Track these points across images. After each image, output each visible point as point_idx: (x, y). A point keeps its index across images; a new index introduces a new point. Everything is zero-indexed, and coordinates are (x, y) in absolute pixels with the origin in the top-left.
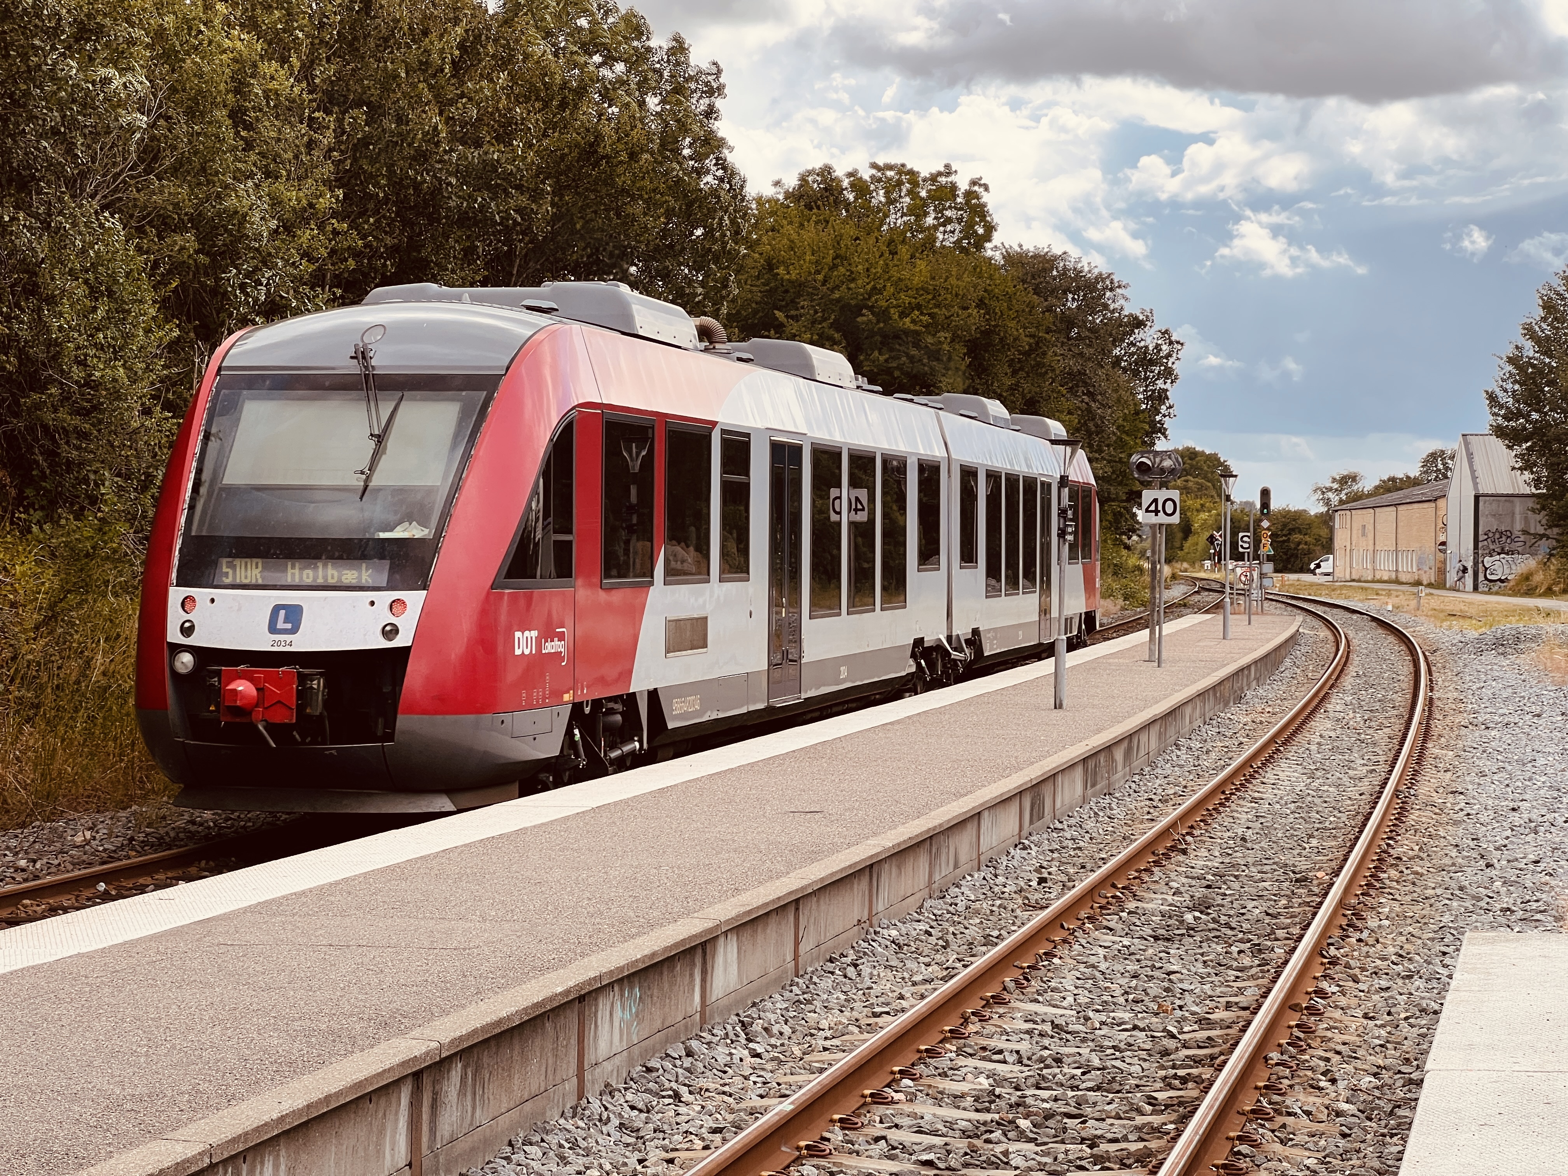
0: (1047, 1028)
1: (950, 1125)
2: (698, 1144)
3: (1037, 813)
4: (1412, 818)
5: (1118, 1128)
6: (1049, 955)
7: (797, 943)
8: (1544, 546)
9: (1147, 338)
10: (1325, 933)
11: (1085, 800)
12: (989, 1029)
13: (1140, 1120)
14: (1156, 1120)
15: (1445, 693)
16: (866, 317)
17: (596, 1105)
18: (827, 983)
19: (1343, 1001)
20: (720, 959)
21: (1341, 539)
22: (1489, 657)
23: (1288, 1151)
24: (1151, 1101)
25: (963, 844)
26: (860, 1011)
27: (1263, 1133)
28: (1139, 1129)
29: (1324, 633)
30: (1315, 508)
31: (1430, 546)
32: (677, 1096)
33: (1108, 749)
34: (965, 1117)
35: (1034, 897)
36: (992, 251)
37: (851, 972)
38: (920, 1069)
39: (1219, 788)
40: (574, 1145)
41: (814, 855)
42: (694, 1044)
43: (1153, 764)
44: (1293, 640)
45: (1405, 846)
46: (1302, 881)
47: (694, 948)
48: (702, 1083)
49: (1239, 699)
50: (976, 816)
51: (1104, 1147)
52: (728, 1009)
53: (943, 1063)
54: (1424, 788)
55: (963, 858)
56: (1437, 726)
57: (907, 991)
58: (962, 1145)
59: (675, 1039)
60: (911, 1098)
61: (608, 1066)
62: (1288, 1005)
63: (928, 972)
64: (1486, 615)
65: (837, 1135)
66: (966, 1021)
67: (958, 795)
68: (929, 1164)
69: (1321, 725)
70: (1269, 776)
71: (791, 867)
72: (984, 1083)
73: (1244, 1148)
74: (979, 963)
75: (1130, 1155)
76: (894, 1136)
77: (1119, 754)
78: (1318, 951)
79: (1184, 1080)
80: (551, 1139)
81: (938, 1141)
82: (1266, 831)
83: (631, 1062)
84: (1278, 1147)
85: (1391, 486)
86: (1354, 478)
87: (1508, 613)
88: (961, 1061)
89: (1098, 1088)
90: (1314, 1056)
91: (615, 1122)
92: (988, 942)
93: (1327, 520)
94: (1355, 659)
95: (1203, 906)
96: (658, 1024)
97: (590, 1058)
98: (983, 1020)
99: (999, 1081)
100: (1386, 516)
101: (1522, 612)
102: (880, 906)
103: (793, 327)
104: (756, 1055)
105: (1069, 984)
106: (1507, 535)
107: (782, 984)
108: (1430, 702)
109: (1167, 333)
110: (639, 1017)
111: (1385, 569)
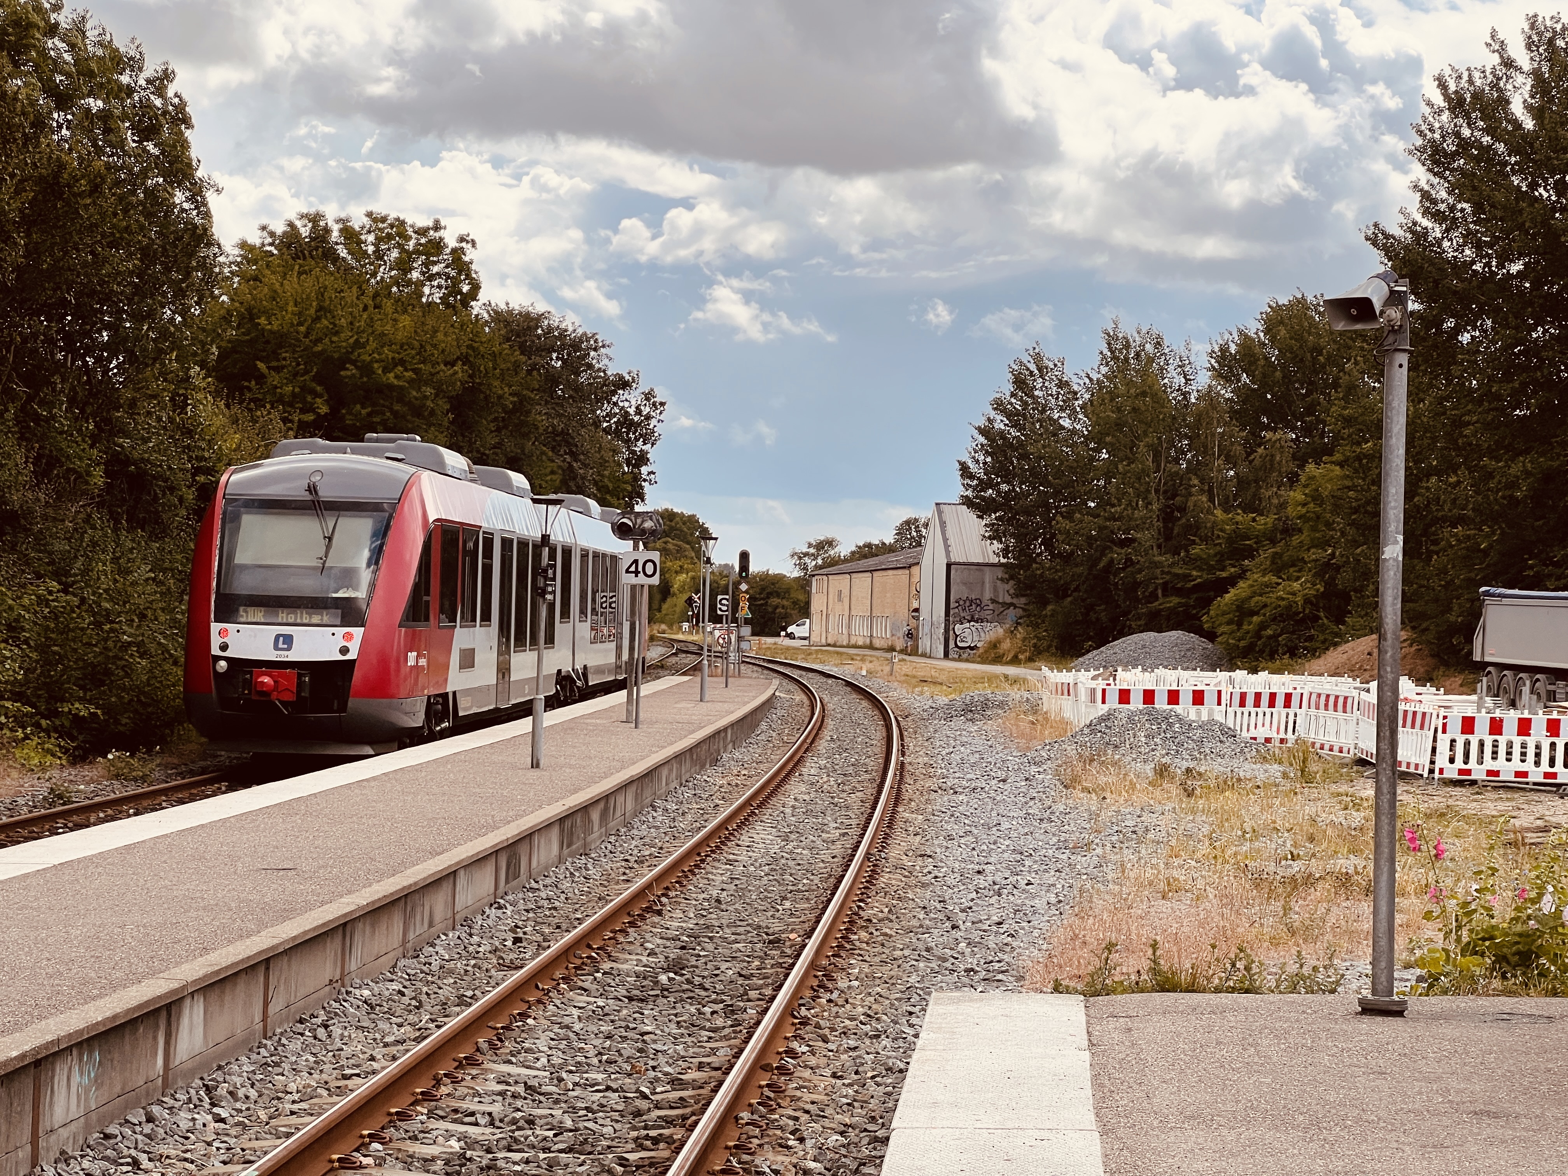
0: (520, 1089)
3: (513, 872)
6: (524, 1016)
7: (266, 1004)
8: (1011, 614)
9: (630, 400)
10: (796, 994)
11: (561, 860)
12: (462, 1091)
15: (916, 758)
16: (350, 371)
17: (50, 1173)
18: (296, 1045)
19: (813, 1061)
20: (185, 1021)
21: (817, 603)
22: (958, 722)
24: (623, 1162)
25: (438, 904)
26: (329, 1074)
29: (800, 696)
30: (792, 572)
31: (904, 613)
32: (136, 1163)
33: (585, 809)
35: (509, 957)
36: (476, 308)
37: (321, 1033)
38: (390, 1132)
39: (694, 850)
41: (286, 914)
42: (156, 1109)
43: (629, 825)
44: (769, 704)
45: (875, 908)
46: (775, 942)
47: (157, 1011)
48: (163, 1149)
49: (715, 762)
50: (450, 876)
52: (192, 1073)
53: (414, 1126)
54: (894, 852)
55: (438, 917)
56: (908, 791)
57: (378, 1053)
59: (135, 1104)
60: (380, 1163)
61: (64, 1133)
62: (760, 1065)
63: (400, 1033)
64: (956, 682)
66: (438, 1082)
67: (434, 853)
69: (796, 789)
70: (745, 839)
71: (262, 925)
72: (455, 1145)
74: (452, 1023)
77: (595, 815)
78: (789, 1011)
79: (656, 1141)
82: (741, 893)
83: (88, 1129)
85: (867, 552)
86: (830, 543)
87: (979, 680)
88: (433, 1124)
89: (569, 1150)
90: (783, 1116)
92: (462, 1002)
93: (804, 584)
94: (830, 723)
95: (676, 967)
96: (117, 1089)
97: (45, 1124)
98: (455, 1082)
99: (470, 1143)
100: (862, 581)
101: (991, 679)
102: (353, 965)
103: (274, 379)
104: (220, 1120)
105: (542, 1044)
106: (977, 603)
107: (249, 1046)
108: (902, 766)
109: (648, 396)
110: (98, 1082)
111: (860, 635)
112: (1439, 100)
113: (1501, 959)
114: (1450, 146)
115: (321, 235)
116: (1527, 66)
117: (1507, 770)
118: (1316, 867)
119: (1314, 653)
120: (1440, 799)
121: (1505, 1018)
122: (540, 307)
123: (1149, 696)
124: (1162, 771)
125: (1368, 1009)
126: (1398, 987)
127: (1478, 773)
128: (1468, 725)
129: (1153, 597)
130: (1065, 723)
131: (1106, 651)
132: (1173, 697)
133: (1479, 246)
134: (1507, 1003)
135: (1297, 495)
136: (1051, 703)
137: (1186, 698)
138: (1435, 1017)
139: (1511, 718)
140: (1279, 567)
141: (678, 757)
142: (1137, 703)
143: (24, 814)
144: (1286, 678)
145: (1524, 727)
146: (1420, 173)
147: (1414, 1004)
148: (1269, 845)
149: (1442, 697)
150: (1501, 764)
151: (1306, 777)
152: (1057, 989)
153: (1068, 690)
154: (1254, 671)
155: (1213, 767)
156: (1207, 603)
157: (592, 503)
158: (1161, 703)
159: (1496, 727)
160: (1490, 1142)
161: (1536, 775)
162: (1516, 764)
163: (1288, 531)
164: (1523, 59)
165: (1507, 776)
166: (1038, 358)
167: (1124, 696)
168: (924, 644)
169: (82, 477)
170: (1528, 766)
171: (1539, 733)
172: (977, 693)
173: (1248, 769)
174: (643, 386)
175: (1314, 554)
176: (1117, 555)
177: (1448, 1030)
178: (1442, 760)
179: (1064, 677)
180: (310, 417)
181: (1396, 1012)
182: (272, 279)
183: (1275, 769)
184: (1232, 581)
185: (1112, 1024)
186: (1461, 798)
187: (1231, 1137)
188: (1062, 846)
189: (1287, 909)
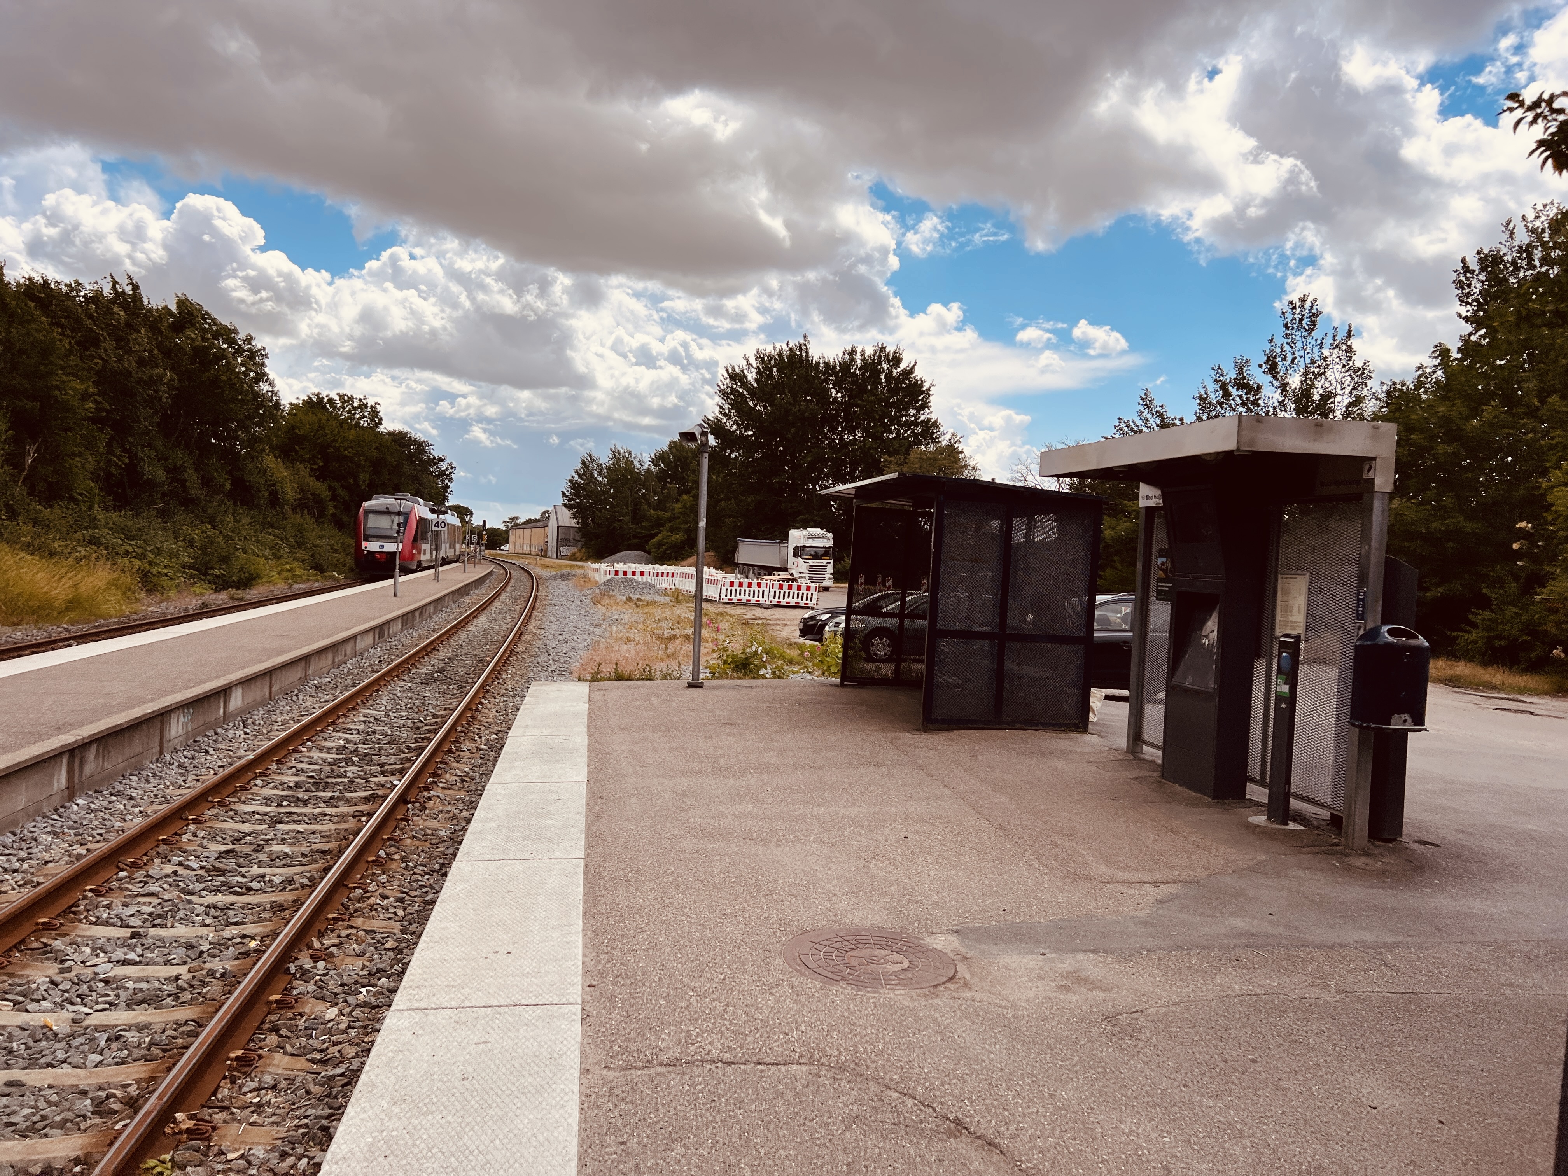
0: (372, 720)
1: (324, 760)
2: (212, 772)
3: (381, 635)
4: (524, 638)
5: (393, 759)
6: (378, 691)
7: (271, 687)
8: (580, 544)
9: (443, 466)
10: (485, 681)
11: (402, 631)
12: (348, 720)
13: (403, 755)
14: (409, 755)
15: (542, 593)
16: (331, 450)
17: (168, 757)
18: (284, 703)
19: (489, 706)
20: (233, 695)
21: (512, 539)
22: (559, 581)
23: (459, 765)
24: (408, 748)
25: (349, 648)
26: (295, 714)
27: (450, 759)
28: (402, 759)
29: (502, 571)
30: (503, 528)
31: (542, 543)
32: (207, 752)
33: (413, 612)
34: (330, 757)
35: (376, 668)
36: (381, 429)
37: (295, 698)
38: (316, 737)
39: (455, 626)
40: (155, 775)
41: (282, 652)
42: (219, 730)
43: (431, 618)
44: (490, 574)
45: (520, 648)
46: (481, 661)
47: (219, 692)
48: (220, 746)
49: (468, 594)
50: (354, 637)
51: (386, 767)
52: (237, 715)
53: (326, 735)
54: (530, 627)
55: (349, 652)
56: (538, 605)
57: (317, 706)
58: (327, 768)
59: (208, 729)
60: (309, 750)
61: (176, 741)
62: (468, 708)
63: (326, 698)
64: (559, 567)
65: (274, 767)
66: (339, 718)
67: (347, 629)
68: (312, 777)
69: (497, 604)
70: (475, 622)
71: (269, 658)
72: (342, 742)
73: (441, 766)
74: (347, 694)
75: (395, 769)
76: (299, 766)
77: (417, 614)
78: (482, 686)
79: (423, 739)
80: (144, 773)
81: (317, 767)
82: (471, 642)
83: (187, 739)
84: (455, 764)
85: (529, 521)
86: (517, 518)
87: (566, 566)
88: (334, 734)
89: (388, 743)
90: (474, 729)
91: (176, 764)
92: (354, 685)
93: (507, 532)
94: (512, 581)
95: (441, 671)
96: (202, 723)
97: (167, 737)
98: (346, 717)
99: (348, 741)
100: (528, 531)
101: (571, 566)
102: (310, 672)
103: (302, 452)
104: (246, 733)
105: (384, 702)
106: (568, 540)
107: (263, 703)
108: (536, 596)
109: (450, 464)
110: (192, 720)
111: (527, 550)
112: (726, 375)
113: (737, 666)
114: (729, 391)
115: (320, 400)
116: (755, 365)
117: (744, 599)
118: (677, 632)
119: (683, 559)
120: (722, 608)
121: (737, 688)
122: (406, 429)
123: (625, 573)
124: (629, 599)
125: (690, 686)
126: (701, 677)
127: (735, 600)
128: (732, 584)
129: (629, 539)
130: (596, 582)
131: (613, 557)
132: (634, 573)
133: (738, 425)
134: (738, 682)
135: (679, 505)
136: (591, 574)
137: (638, 574)
138: (714, 688)
139: (746, 581)
140: (672, 530)
141: (453, 593)
142: (621, 575)
143: (191, 612)
144: (673, 567)
145: (750, 585)
146: (718, 399)
147: (706, 683)
148: (664, 624)
149: (724, 575)
150: (742, 597)
151: (678, 601)
152: (580, 680)
153: (597, 570)
154: (662, 564)
155: (648, 598)
156: (647, 542)
157: (420, 500)
158: (629, 576)
159: (741, 585)
160: (729, 734)
161: (753, 601)
162: (747, 597)
163: (675, 518)
164: (754, 363)
165: (744, 601)
166: (591, 456)
167: (617, 573)
168: (549, 554)
169: (223, 486)
170: (751, 598)
171: (754, 587)
172: (565, 571)
173: (658, 598)
174: (448, 461)
175: (684, 526)
176: (617, 525)
177: (716, 692)
178: (723, 596)
179: (596, 566)
180: (316, 467)
181: (700, 686)
182: (300, 415)
183: (668, 599)
184: (656, 535)
185: (599, 693)
186: (729, 609)
187: (636, 736)
188: (592, 625)
189: (666, 648)
